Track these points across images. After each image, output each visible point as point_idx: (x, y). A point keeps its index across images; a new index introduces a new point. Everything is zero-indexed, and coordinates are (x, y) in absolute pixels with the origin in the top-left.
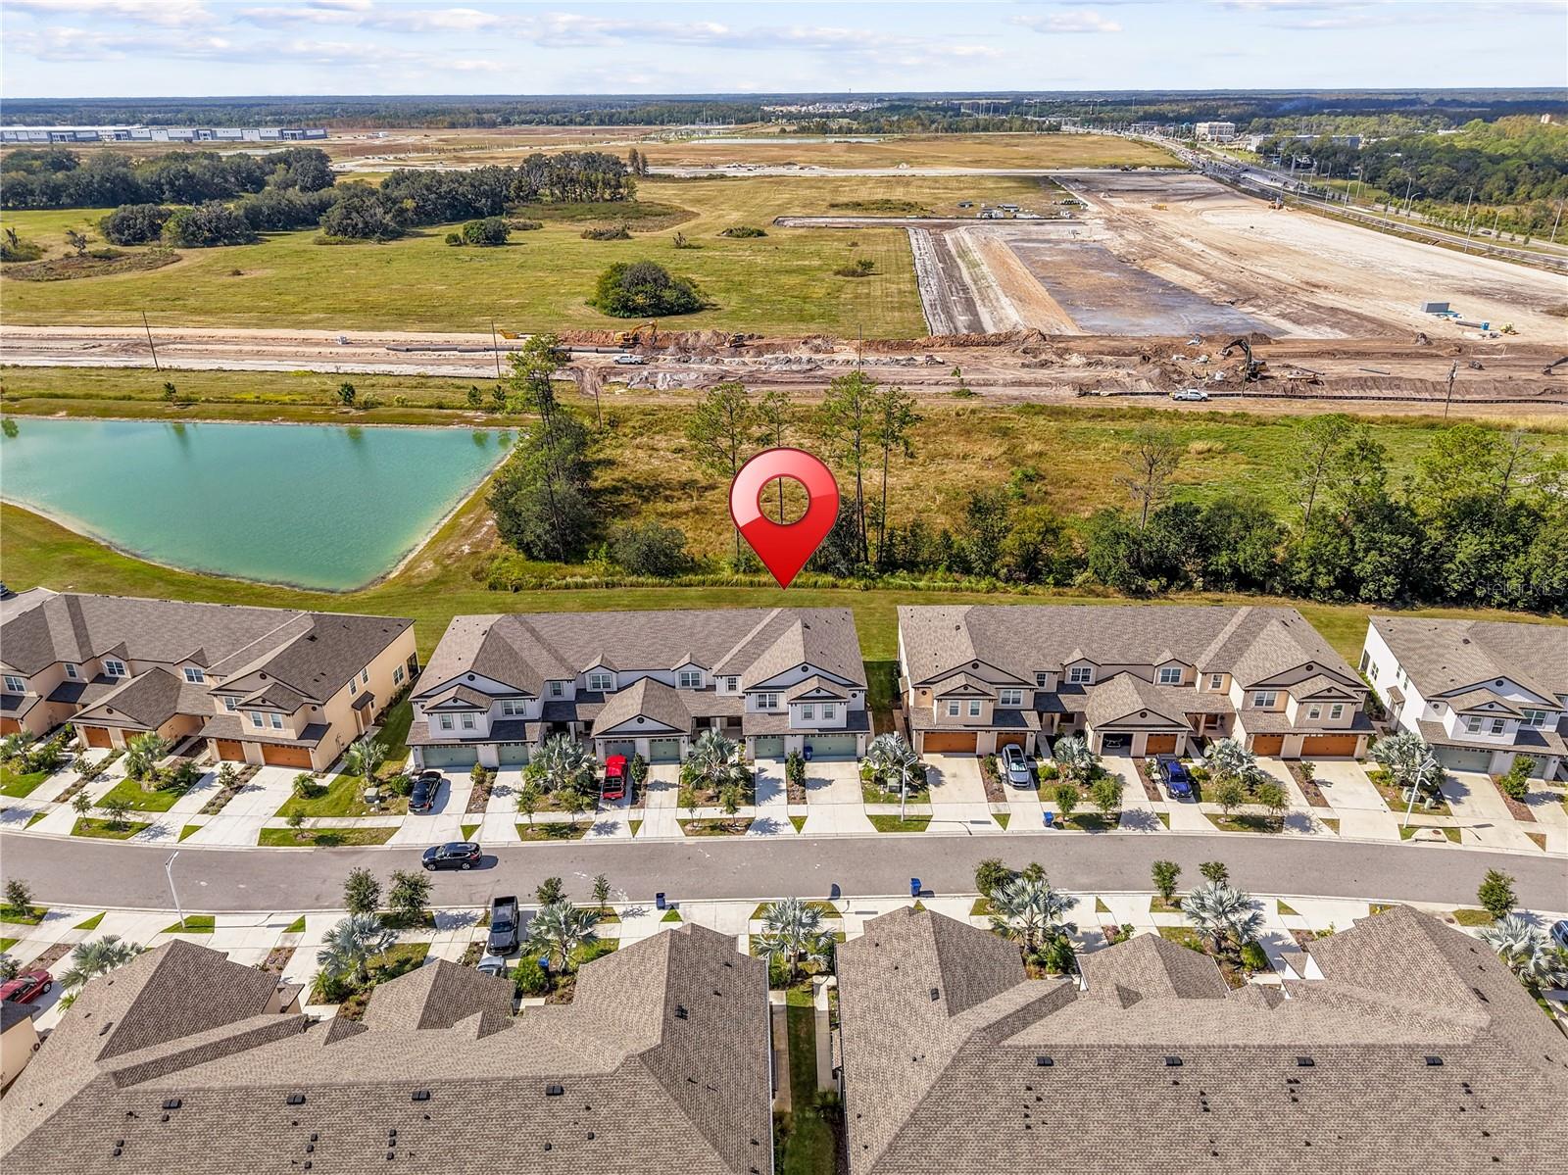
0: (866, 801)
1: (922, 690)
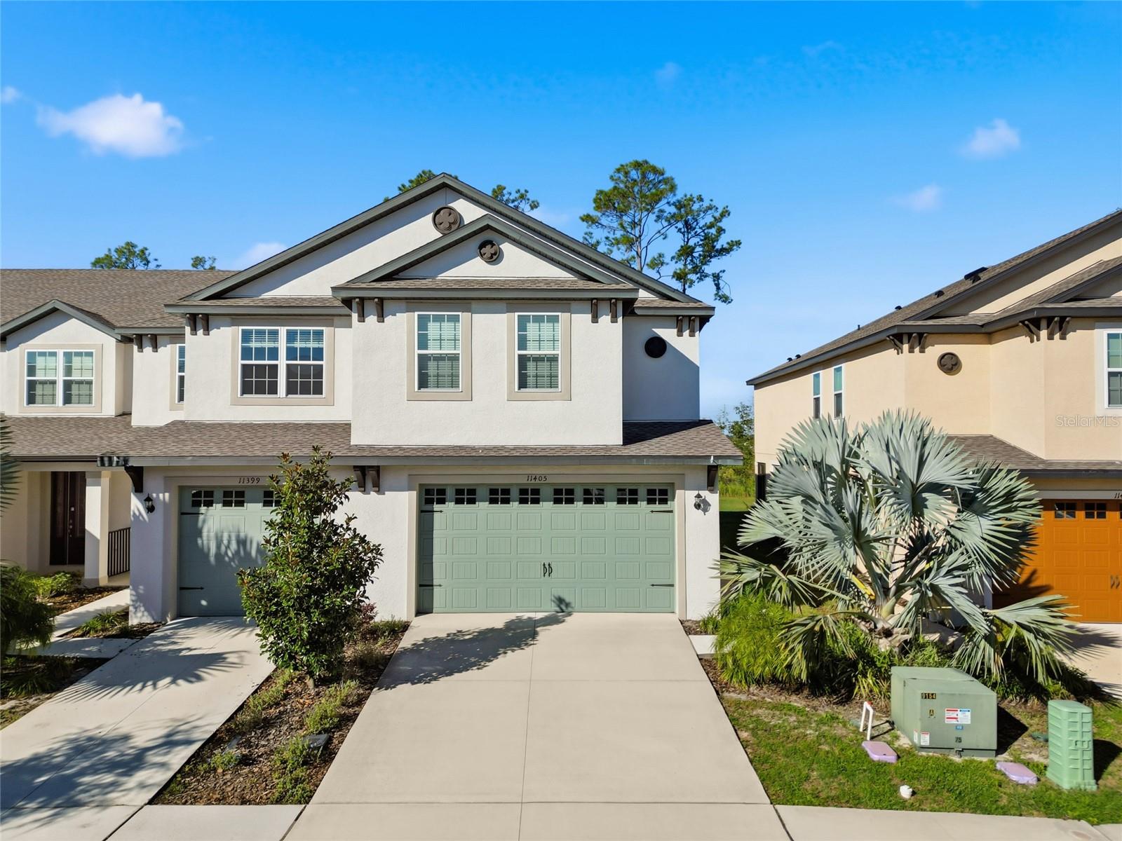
0: (784, 792)
1: (936, 351)
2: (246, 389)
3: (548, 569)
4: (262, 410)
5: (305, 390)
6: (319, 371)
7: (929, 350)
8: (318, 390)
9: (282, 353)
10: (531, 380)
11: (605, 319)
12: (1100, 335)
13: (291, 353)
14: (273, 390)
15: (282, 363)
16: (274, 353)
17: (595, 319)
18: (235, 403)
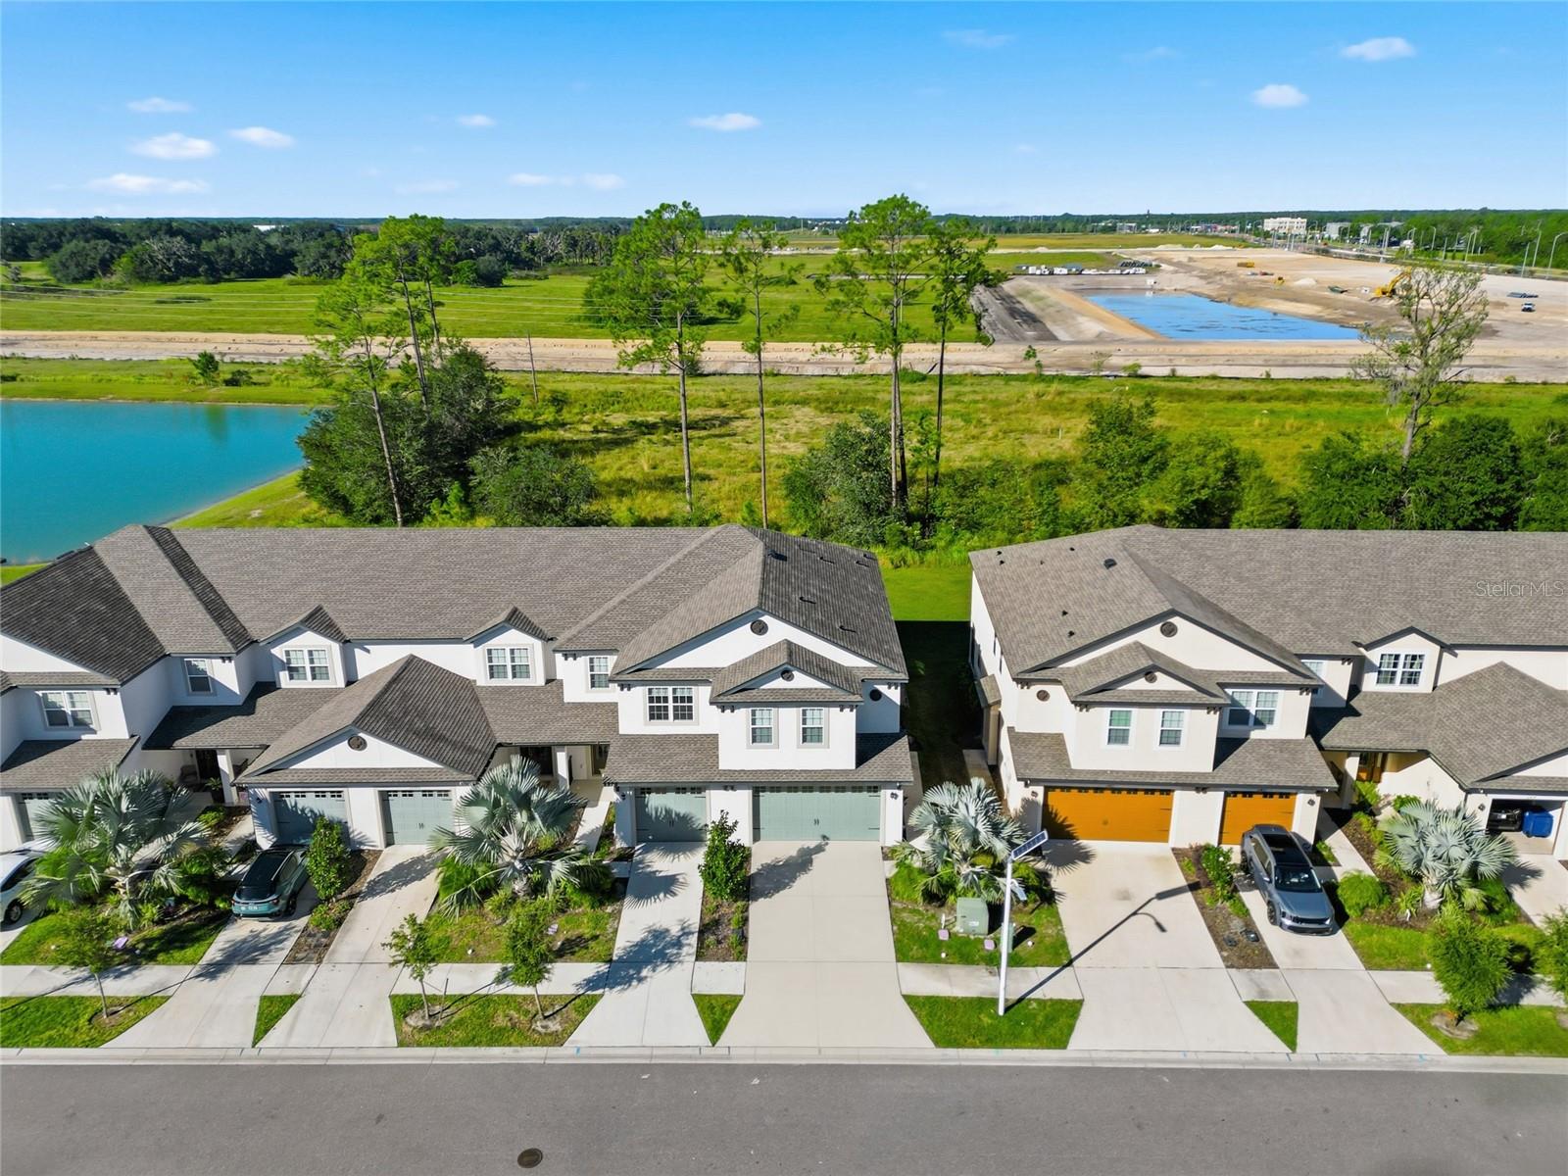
0: (902, 955)
1: (1036, 688)
2: (652, 717)
3: (817, 822)
4: (660, 728)
5: (683, 717)
6: (690, 708)
7: (1032, 688)
8: (690, 717)
9: (671, 699)
10: (808, 738)
11: (847, 710)
12: (1107, 710)
13: (675, 699)
14: (666, 717)
15: (671, 704)
16: (666, 699)
17: (841, 710)
18: (646, 725)
